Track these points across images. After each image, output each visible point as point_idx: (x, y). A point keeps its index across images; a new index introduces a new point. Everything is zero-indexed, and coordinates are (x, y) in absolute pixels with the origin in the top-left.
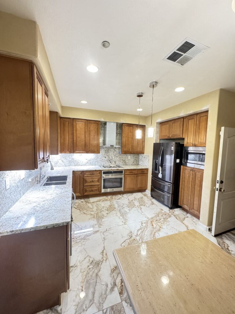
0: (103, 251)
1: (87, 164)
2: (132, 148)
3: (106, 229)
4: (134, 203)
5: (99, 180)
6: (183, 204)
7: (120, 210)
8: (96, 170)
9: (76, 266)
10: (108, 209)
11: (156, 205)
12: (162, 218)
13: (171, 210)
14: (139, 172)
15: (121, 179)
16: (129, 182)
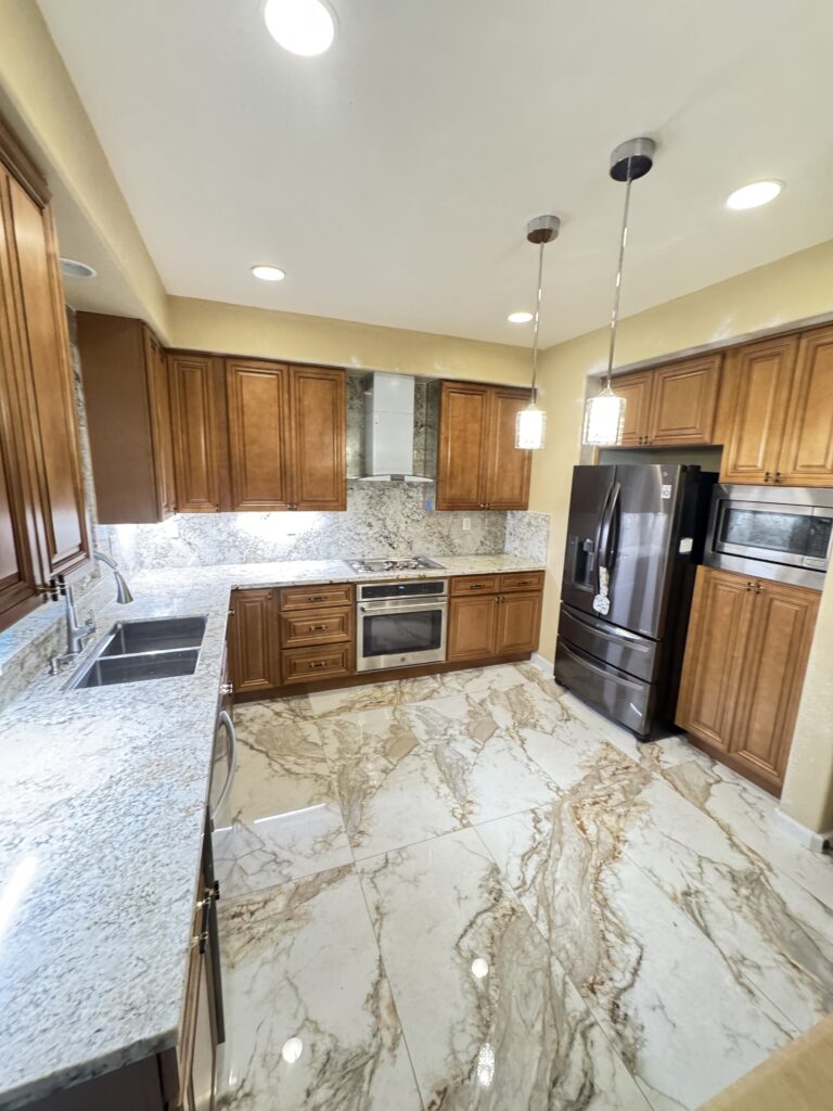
0: (377, 985)
1: (294, 555)
2: (481, 487)
3: (383, 856)
4: (490, 715)
5: (347, 623)
6: (697, 720)
7: (436, 753)
8: (331, 584)
9: (247, 1095)
10: (388, 746)
11: (582, 723)
12: (616, 786)
13: (645, 748)
14: (508, 586)
15: (434, 617)
16: (466, 629)
